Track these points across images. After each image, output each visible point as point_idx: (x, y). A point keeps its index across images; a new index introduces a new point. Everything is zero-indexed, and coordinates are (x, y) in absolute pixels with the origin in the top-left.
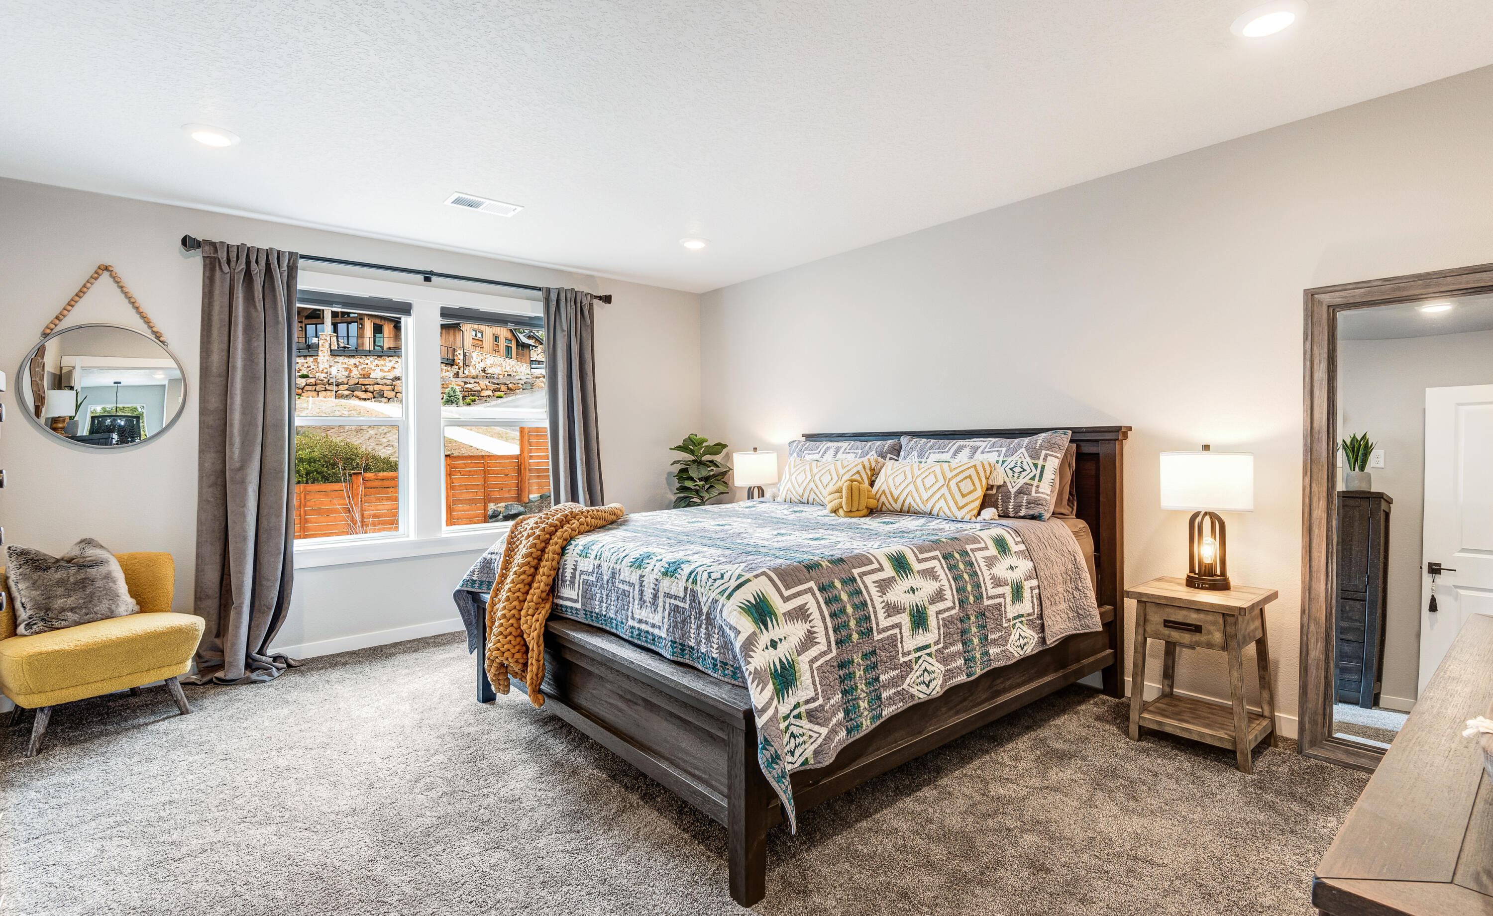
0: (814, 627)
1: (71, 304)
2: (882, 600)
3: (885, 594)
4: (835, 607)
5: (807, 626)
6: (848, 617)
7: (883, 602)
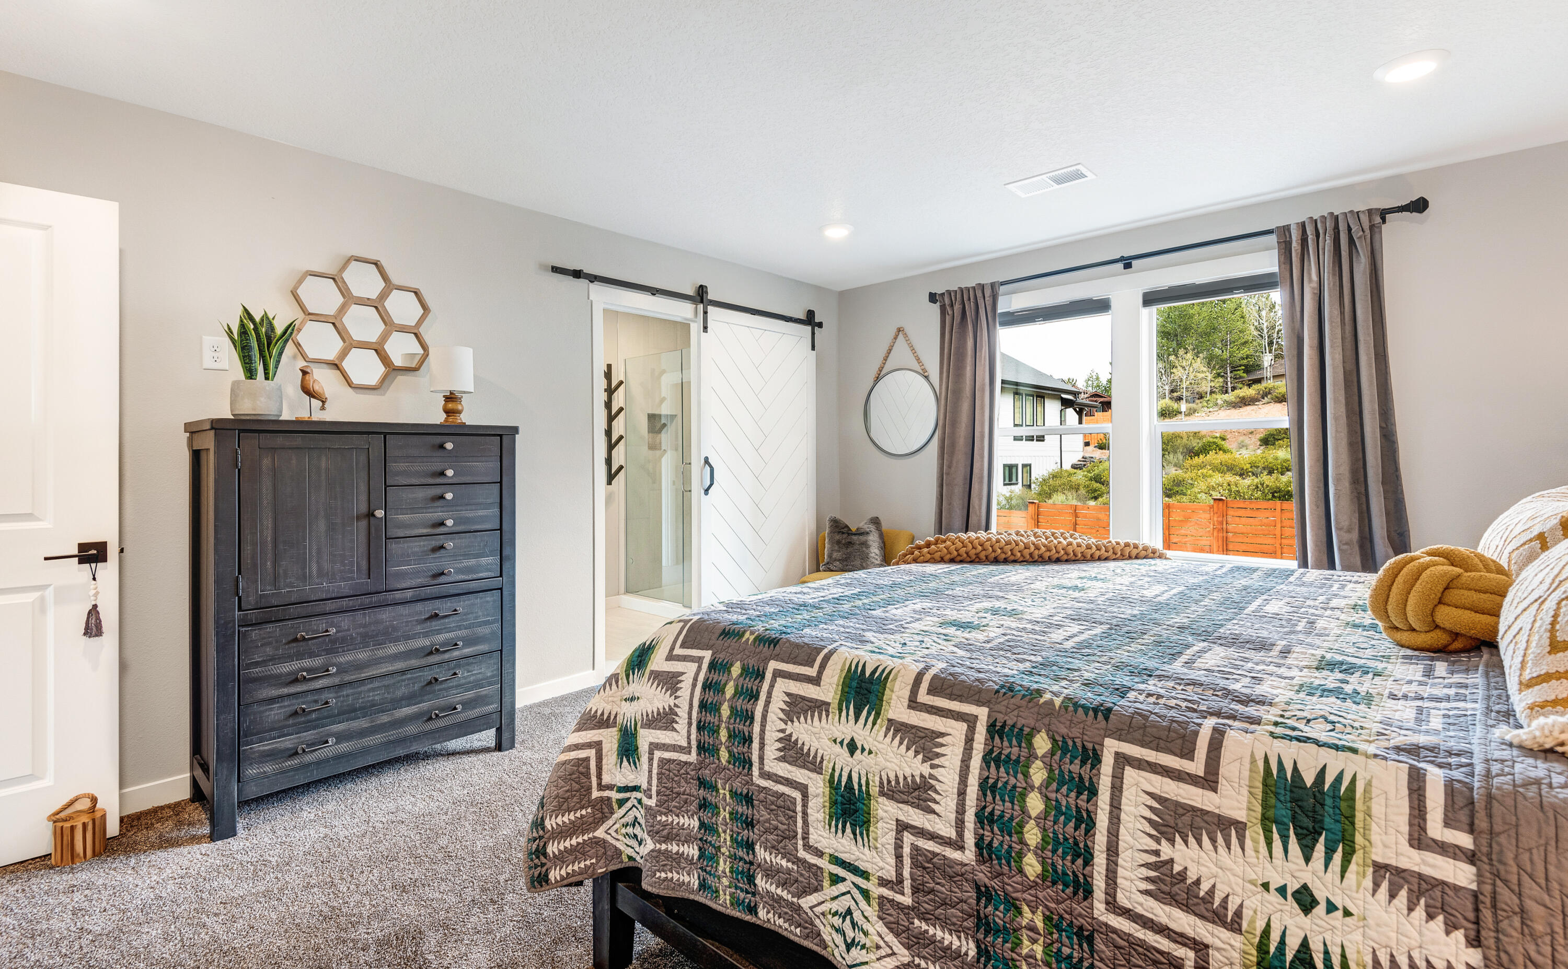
0: (678, 707)
1: (886, 359)
2: (783, 726)
3: (792, 721)
4: (711, 697)
5: (672, 702)
6: (720, 720)
7: (783, 731)
